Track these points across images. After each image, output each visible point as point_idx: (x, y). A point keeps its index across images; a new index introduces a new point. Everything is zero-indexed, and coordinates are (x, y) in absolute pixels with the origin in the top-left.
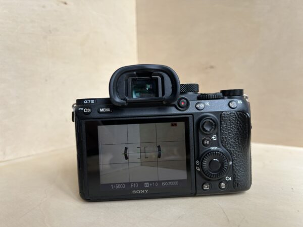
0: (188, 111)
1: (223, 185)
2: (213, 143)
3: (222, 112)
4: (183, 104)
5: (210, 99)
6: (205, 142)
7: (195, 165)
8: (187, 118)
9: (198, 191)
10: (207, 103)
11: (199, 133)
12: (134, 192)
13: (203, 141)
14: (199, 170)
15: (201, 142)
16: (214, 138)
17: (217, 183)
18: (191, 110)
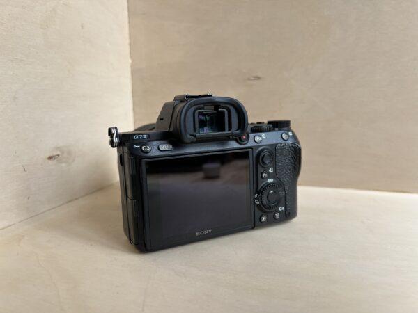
0: (248, 145)
1: (277, 215)
2: (270, 176)
3: (277, 144)
4: (244, 137)
5: (265, 131)
6: (264, 175)
7: (255, 199)
8: (248, 152)
9: (256, 225)
10: (264, 135)
11: (259, 166)
12: (198, 234)
13: (262, 174)
14: (258, 203)
15: (260, 175)
16: (271, 170)
17: (272, 214)
18: (251, 143)
